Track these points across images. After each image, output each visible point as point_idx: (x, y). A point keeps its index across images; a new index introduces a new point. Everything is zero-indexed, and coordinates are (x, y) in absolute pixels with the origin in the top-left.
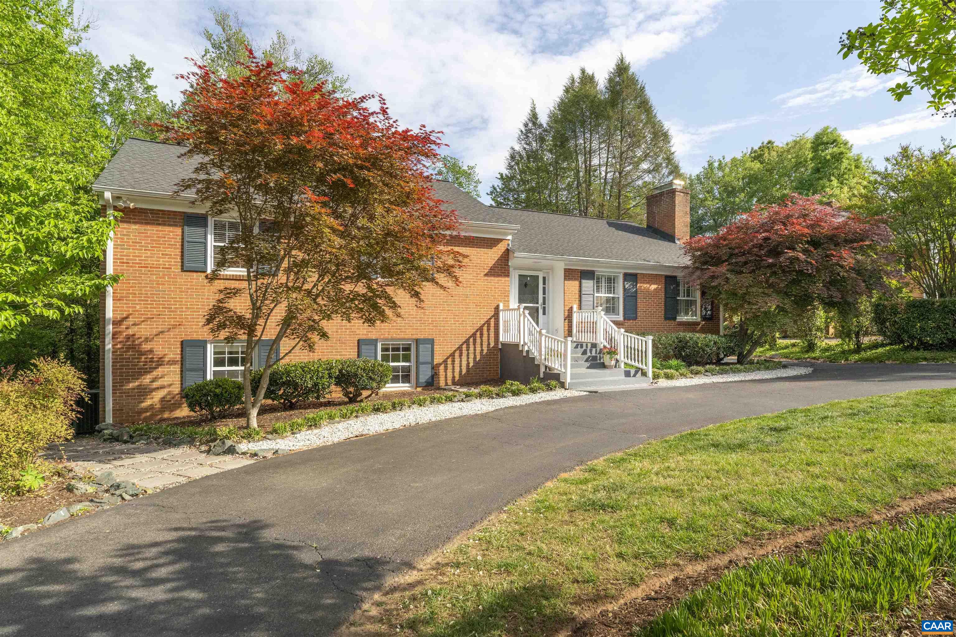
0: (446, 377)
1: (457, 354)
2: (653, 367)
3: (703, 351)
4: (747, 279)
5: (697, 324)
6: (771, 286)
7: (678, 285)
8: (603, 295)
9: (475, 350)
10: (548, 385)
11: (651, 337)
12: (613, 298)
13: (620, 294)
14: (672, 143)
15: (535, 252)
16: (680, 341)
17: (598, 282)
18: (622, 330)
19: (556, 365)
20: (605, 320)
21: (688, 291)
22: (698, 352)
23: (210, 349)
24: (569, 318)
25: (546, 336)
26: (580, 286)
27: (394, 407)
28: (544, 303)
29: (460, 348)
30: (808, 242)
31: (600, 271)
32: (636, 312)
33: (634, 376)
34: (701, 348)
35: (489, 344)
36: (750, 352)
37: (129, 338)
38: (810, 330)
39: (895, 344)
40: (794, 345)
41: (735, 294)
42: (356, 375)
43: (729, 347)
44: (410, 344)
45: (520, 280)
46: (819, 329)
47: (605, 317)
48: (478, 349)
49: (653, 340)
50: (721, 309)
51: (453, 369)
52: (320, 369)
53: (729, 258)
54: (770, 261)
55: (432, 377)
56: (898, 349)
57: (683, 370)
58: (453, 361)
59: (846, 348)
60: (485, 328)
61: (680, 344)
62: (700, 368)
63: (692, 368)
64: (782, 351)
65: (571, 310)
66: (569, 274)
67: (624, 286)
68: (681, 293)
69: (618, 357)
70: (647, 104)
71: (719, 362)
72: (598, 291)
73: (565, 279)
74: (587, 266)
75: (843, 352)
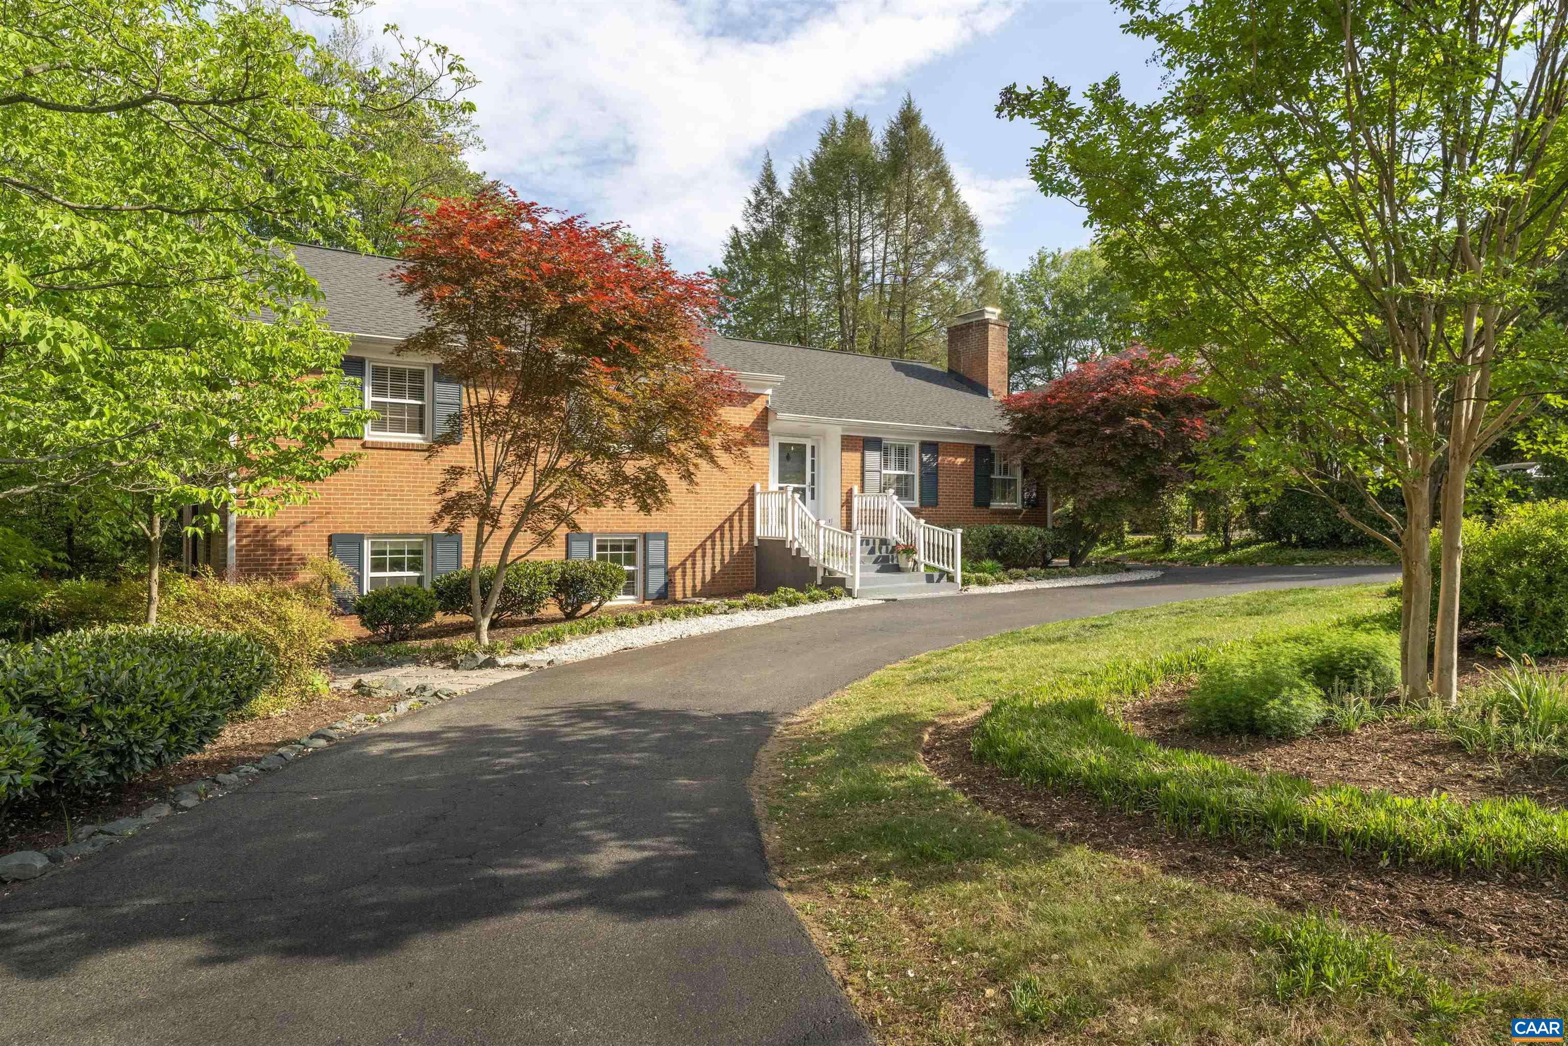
0: (684, 587)
1: (699, 554)
2: (962, 570)
3: (1025, 548)
4: (1080, 453)
5: (1018, 512)
6: (1110, 464)
7: (992, 457)
8: (893, 472)
9: (722, 549)
10: (831, 593)
11: (960, 531)
12: (906, 476)
13: (915, 471)
14: (982, 236)
15: (803, 413)
16: (995, 536)
17: (886, 454)
18: (922, 521)
19: (839, 567)
20: (898, 507)
21: (1006, 467)
22: (1019, 551)
23: (367, 546)
24: (848, 504)
25: (825, 529)
26: (863, 460)
27: (641, 621)
28: (813, 483)
29: (702, 546)
30: (1154, 407)
31: (889, 439)
32: (937, 496)
33: (938, 581)
34: (1023, 545)
35: (741, 540)
36: (1086, 551)
37: (258, 531)
38: (1167, 522)
39: (1271, 540)
40: (1147, 543)
41: (1067, 474)
42: (582, 580)
43: (1059, 544)
44: (635, 541)
45: (780, 451)
46: (1178, 520)
47: (898, 503)
48: (727, 547)
49: (962, 534)
50: (1049, 494)
51: (694, 575)
52: (538, 573)
53: (1059, 423)
54: (1108, 432)
55: (666, 585)
56: (1273, 547)
57: (1001, 574)
58: (694, 564)
59: (1212, 546)
60: (736, 518)
61: (995, 540)
62: (1020, 571)
63: (1010, 571)
64: (1130, 551)
65: (850, 493)
66: (850, 443)
67: (921, 459)
68: (996, 470)
69: (916, 557)
70: (946, 175)
71: (1046, 564)
72: (886, 467)
73: (842, 450)
74: (872, 431)
75: (1208, 552)
